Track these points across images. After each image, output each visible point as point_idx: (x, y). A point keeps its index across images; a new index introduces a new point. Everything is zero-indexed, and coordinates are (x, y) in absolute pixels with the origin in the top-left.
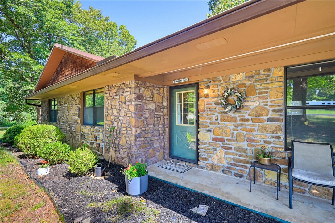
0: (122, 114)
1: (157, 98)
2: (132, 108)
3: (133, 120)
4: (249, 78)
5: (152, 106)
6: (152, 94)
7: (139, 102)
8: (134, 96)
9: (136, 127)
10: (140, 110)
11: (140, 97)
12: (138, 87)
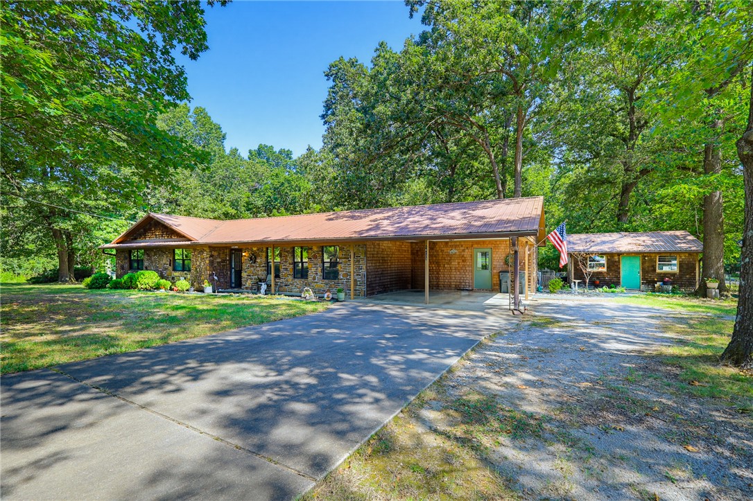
0: (202, 264)
1: (222, 256)
2: (207, 262)
3: (208, 268)
4: (258, 250)
5: (219, 260)
6: (219, 254)
7: (211, 258)
8: (208, 256)
9: (209, 270)
10: (211, 263)
11: (211, 256)
12: (211, 252)
